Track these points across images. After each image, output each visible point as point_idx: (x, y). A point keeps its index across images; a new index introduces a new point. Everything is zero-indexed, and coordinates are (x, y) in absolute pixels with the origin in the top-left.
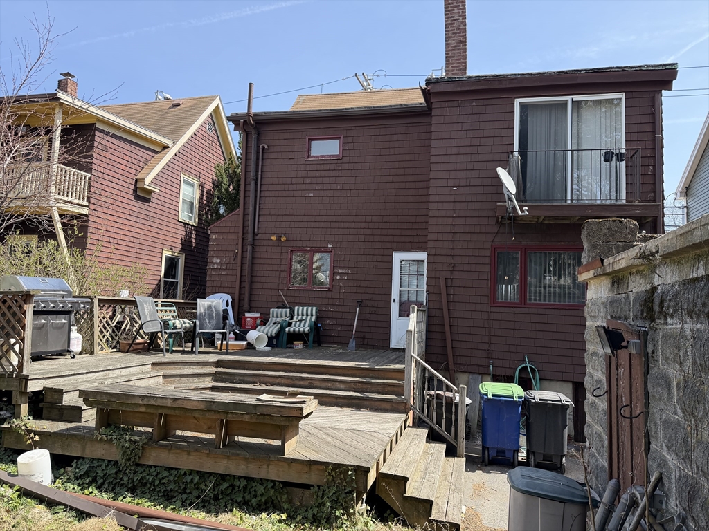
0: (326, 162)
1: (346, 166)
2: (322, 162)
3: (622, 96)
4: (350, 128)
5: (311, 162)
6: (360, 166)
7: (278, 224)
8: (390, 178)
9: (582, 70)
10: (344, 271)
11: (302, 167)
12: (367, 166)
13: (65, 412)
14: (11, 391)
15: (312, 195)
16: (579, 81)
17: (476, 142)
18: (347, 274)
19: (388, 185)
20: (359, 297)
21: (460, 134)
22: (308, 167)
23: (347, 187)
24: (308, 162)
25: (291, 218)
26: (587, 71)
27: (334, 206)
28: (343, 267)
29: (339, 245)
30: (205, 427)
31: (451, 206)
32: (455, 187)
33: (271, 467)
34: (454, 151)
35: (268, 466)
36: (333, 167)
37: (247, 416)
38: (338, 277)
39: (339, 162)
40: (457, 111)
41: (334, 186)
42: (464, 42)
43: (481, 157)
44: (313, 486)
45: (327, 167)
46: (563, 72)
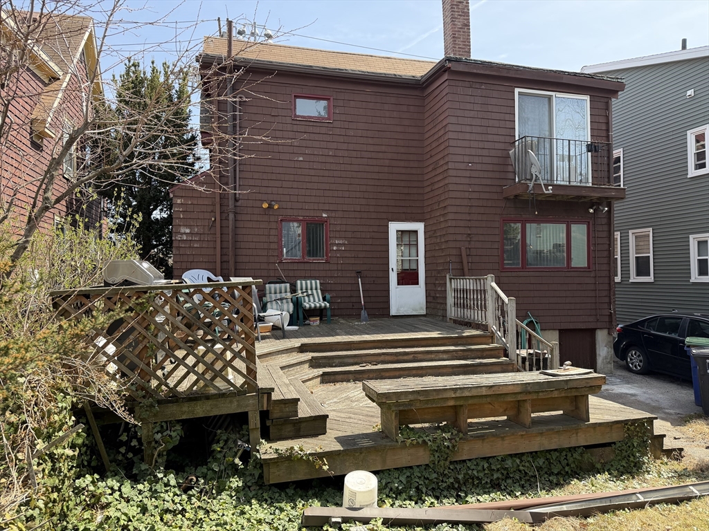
0: (315, 124)
1: (337, 131)
2: (311, 124)
3: (587, 98)
4: (339, 90)
5: (298, 123)
6: (351, 133)
7: (263, 190)
8: (383, 148)
9: (566, 72)
10: (341, 242)
11: (289, 127)
12: (360, 133)
13: (303, 425)
14: (247, 413)
15: (301, 159)
16: (564, 81)
17: (485, 123)
18: (344, 244)
19: (381, 155)
20: (358, 268)
21: (472, 114)
22: (295, 128)
23: (340, 153)
24: (295, 122)
25: (278, 184)
26: (569, 74)
27: (326, 173)
28: (340, 238)
29: (333, 215)
30: (501, 410)
31: (467, 181)
32: (470, 163)
33: (579, 434)
34: (468, 129)
35: (577, 434)
36: (323, 130)
37: (556, 392)
38: (335, 248)
39: (330, 125)
40: (470, 91)
41: (326, 152)
42: (467, 25)
43: (490, 138)
44: (614, 443)
45: (317, 130)
46: (553, 71)
